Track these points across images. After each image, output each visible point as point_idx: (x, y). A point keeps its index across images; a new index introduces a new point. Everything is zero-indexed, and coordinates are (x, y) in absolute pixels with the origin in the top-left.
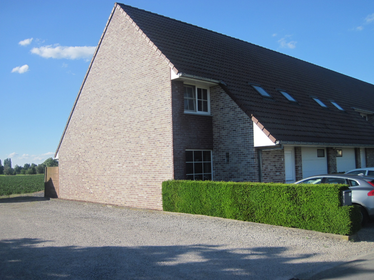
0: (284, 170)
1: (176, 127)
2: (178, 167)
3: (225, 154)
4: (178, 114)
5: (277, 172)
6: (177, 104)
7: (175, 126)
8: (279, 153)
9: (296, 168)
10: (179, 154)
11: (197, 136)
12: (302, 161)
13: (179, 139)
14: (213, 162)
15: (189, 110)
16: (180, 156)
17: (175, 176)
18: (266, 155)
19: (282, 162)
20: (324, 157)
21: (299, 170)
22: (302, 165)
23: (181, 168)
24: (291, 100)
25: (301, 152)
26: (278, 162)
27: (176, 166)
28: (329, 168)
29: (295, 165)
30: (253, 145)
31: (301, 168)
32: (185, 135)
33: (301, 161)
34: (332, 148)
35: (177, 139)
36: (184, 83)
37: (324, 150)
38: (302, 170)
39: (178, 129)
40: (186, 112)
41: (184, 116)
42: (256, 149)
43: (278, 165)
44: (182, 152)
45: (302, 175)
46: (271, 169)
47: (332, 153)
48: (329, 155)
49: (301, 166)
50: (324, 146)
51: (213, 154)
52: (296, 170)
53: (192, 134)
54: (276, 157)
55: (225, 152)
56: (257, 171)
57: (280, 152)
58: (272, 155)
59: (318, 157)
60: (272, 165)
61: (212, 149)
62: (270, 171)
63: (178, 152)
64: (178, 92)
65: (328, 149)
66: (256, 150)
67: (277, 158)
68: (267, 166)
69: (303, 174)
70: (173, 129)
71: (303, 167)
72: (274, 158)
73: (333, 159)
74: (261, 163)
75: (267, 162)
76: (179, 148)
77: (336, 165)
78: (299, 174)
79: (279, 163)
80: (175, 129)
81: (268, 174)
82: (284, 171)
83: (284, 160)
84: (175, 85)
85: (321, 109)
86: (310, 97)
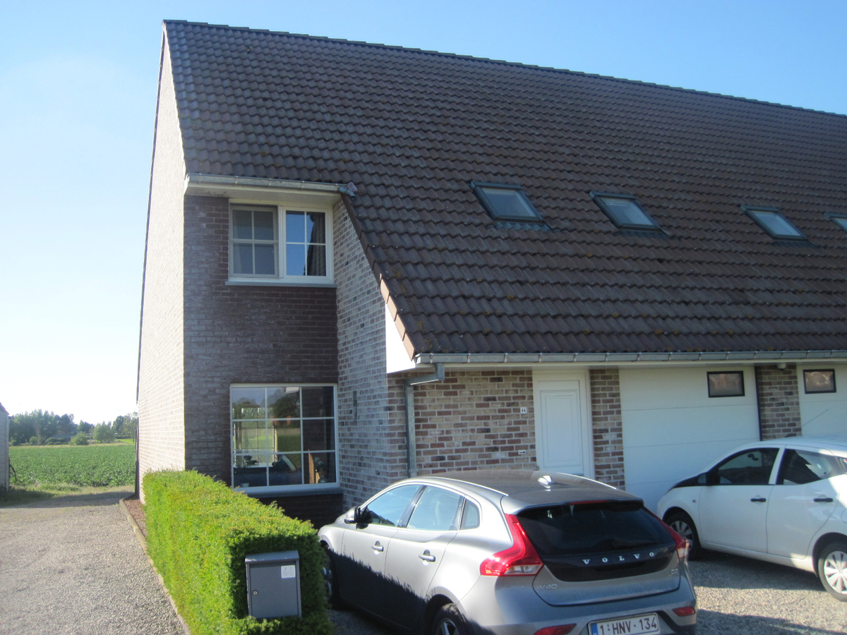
0: (529, 444)
1: (196, 322)
2: (202, 433)
3: (352, 397)
4: (204, 288)
5: (496, 449)
6: (203, 260)
7: (193, 320)
8: (507, 392)
9: (597, 435)
10: (205, 396)
11: (274, 345)
12: (623, 413)
13: (210, 355)
14: (340, 418)
15: (254, 275)
16: (212, 404)
17: (188, 458)
18: (443, 397)
19: (521, 419)
20: (743, 394)
21: (607, 442)
22: (624, 427)
23: (213, 437)
25: (618, 383)
26: (503, 417)
27: (193, 432)
28: (765, 432)
29: (593, 424)
30: (385, 369)
31: (620, 435)
32: (231, 345)
33: (619, 412)
34: (774, 367)
35: (200, 357)
36: (231, 201)
37: (741, 373)
38: (621, 442)
39: (204, 328)
40: (236, 279)
41: (229, 291)
42: (397, 382)
43: (499, 428)
44: (217, 391)
45: (621, 459)
46: (468, 440)
47: (780, 383)
48: (762, 389)
49: (618, 430)
50: (746, 360)
51: (339, 396)
52: (595, 443)
53: (255, 339)
54: (490, 402)
55: (352, 391)
56: (400, 448)
57: (512, 388)
58: (469, 399)
59: (710, 396)
60: (473, 430)
61: (336, 381)
62: (461, 447)
63: (203, 392)
64: (207, 226)
65: (758, 369)
66: (394, 384)
67: (497, 406)
68: (448, 432)
69: (625, 456)
70: (187, 329)
71: (624, 433)
72: (478, 406)
73: (784, 400)
74: (412, 424)
75: (446, 420)
76: (207, 381)
77: (799, 419)
78: (607, 454)
79: (506, 421)
80: (193, 328)
81: (452, 458)
82: (533, 447)
83: (531, 410)
84: (197, 208)
85: (767, 243)
86: (743, 208)
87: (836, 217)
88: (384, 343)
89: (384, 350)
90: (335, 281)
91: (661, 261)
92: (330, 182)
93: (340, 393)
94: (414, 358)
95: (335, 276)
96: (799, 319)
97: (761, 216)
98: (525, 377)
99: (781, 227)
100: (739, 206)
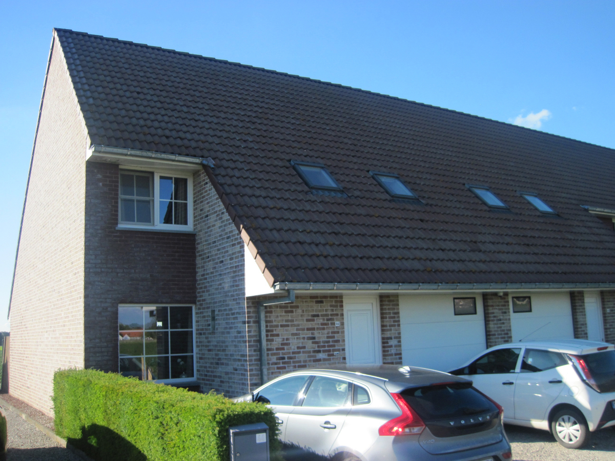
0: (341, 348)
1: (93, 257)
2: (97, 340)
3: (210, 314)
4: (100, 231)
5: (319, 351)
6: (100, 210)
7: (91, 255)
8: (326, 310)
9: (385, 341)
10: (100, 313)
11: (151, 276)
12: (401, 326)
13: (103, 282)
14: (197, 330)
15: (136, 223)
16: (104, 318)
17: (87, 360)
18: (284, 314)
19: (336, 330)
20: (475, 313)
21: (391, 346)
22: (402, 335)
23: (105, 344)
24: (404, 194)
25: (398, 305)
26: (324, 329)
27: (91, 340)
28: (490, 339)
29: (382, 334)
30: (244, 294)
31: (400, 342)
32: (119, 274)
33: (399, 325)
34: (495, 294)
35: (97, 283)
36: (121, 167)
37: (474, 298)
38: (400, 346)
39: (100, 261)
40: (123, 225)
41: (118, 234)
42: (253, 303)
43: (321, 336)
44: (109, 309)
45: (401, 358)
46: (301, 345)
47: (498, 306)
48: (488, 309)
49: (399, 338)
50: (478, 290)
51: (197, 313)
52: (383, 347)
53: (137, 271)
54: (315, 318)
55: (210, 310)
56: (255, 351)
57: (329, 308)
58: (302, 316)
59: (456, 314)
60: (304, 338)
61: (194, 303)
62: (296, 350)
63: (98, 310)
64: (103, 185)
65: (485, 296)
66: (250, 304)
67: (320, 320)
68: (287, 339)
69: (403, 356)
70: (87, 262)
71: (402, 340)
72: (308, 320)
73: (501, 317)
74: (264, 333)
75: (286, 330)
76: (101, 302)
77: (510, 330)
78: (391, 355)
79: (326, 331)
80: (91, 261)
81: (290, 358)
82: (344, 350)
83: (342, 324)
84: (95, 171)
85: (485, 211)
86: (467, 186)
87: (525, 194)
88: (243, 275)
89: (244, 280)
90: (195, 229)
91: (422, 221)
92: (194, 156)
93: (197, 311)
94: (274, 286)
95: (195, 225)
96: (513, 262)
97: (479, 192)
98: (338, 300)
99: (492, 200)
100: (464, 184)
